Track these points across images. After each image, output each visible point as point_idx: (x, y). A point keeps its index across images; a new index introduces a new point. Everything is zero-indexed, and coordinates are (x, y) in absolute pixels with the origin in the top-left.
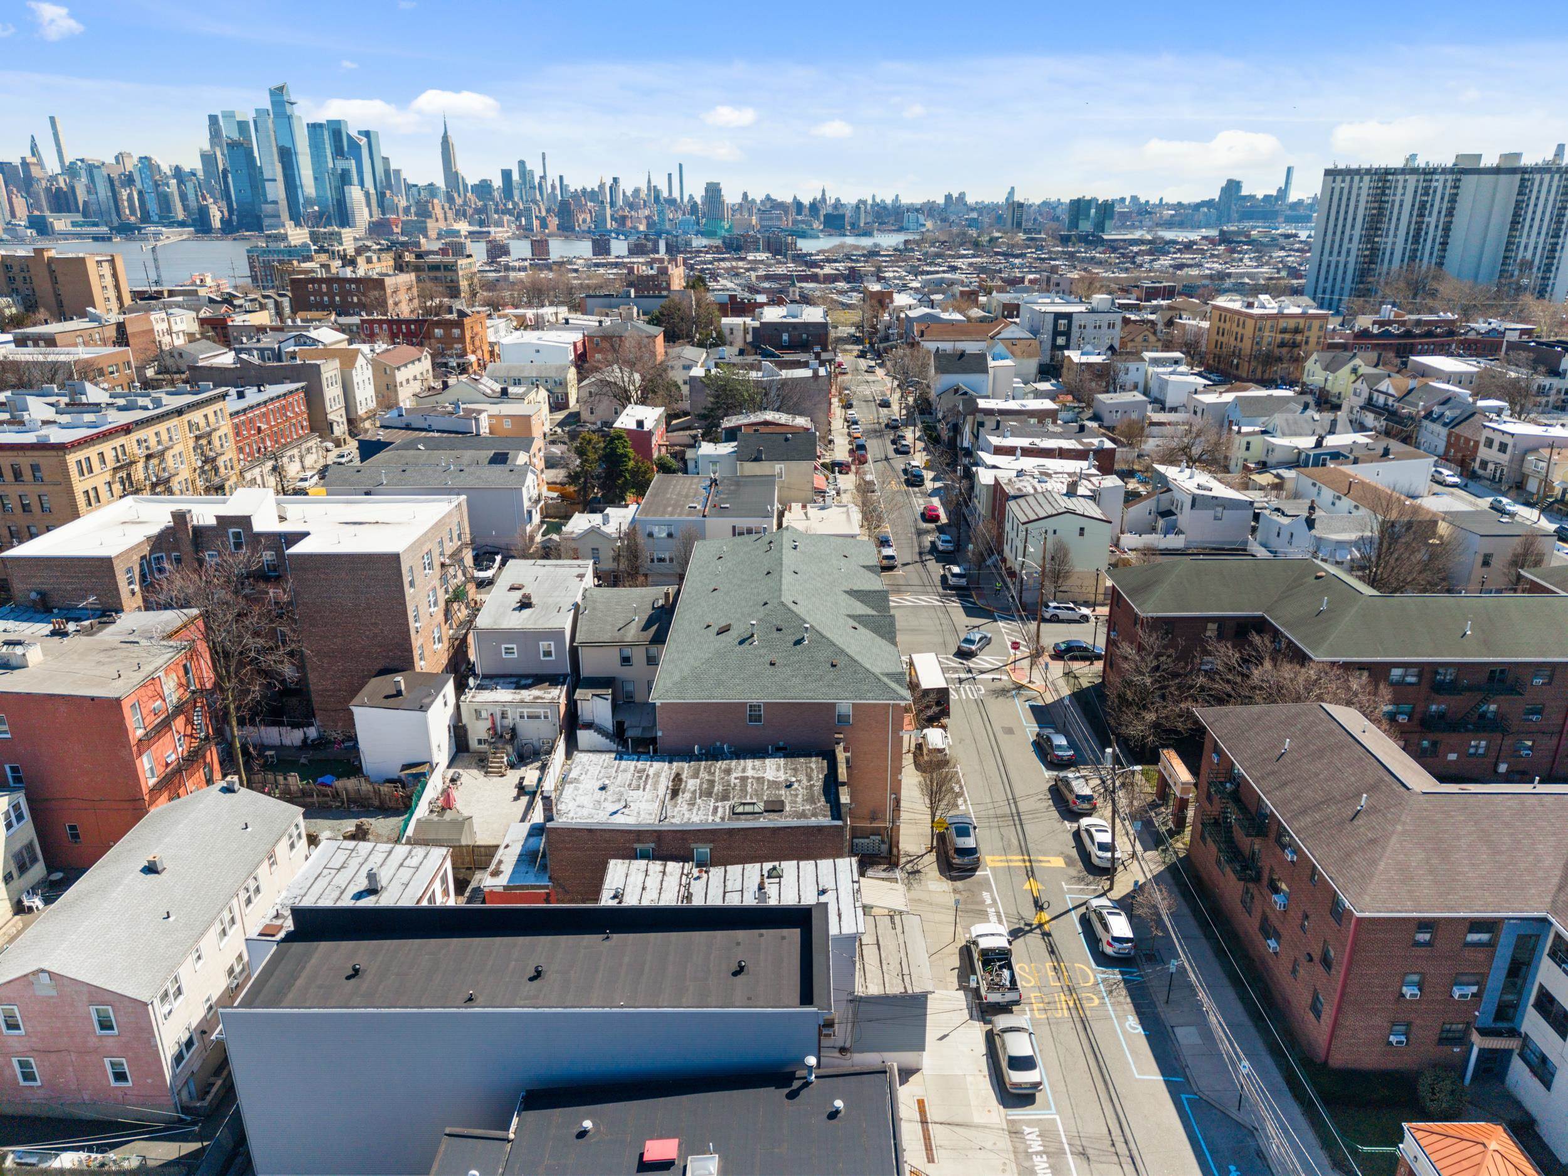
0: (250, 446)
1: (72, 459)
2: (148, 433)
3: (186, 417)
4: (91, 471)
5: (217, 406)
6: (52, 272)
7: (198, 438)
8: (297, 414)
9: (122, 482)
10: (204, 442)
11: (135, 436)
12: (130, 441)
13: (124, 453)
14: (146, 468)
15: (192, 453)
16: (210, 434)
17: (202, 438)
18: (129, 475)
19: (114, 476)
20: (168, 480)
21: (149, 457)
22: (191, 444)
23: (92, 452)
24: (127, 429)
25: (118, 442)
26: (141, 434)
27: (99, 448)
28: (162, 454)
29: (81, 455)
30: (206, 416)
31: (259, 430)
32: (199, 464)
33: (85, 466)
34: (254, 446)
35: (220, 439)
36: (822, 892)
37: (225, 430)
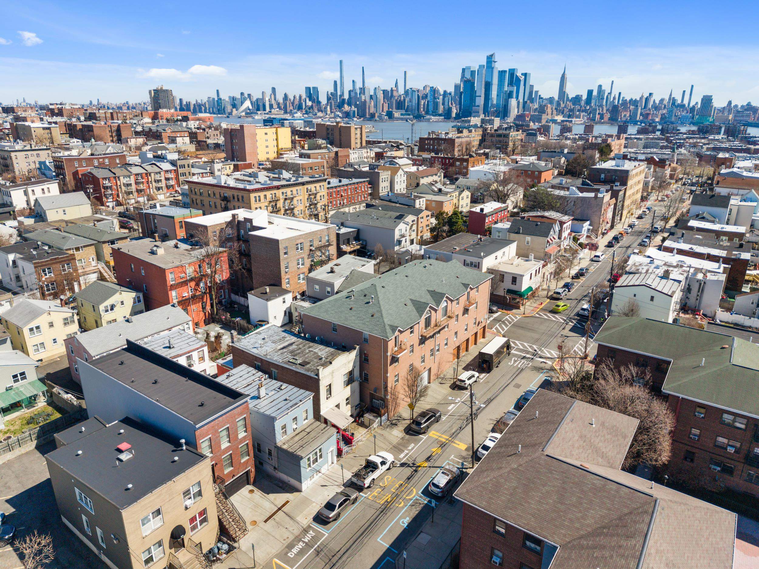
0: (336, 202)
1: (252, 196)
2: (288, 190)
3: (306, 186)
4: (260, 201)
5: (321, 184)
6: (340, 131)
7: (310, 195)
8: (362, 192)
9: (273, 207)
10: (313, 197)
11: (281, 191)
12: (279, 193)
13: (275, 196)
14: (284, 203)
15: (306, 200)
16: (316, 194)
17: (312, 196)
18: (276, 205)
19: (269, 204)
20: (293, 209)
21: (286, 199)
22: (306, 197)
23: (262, 194)
24: (278, 188)
25: (273, 192)
26: (284, 190)
27: (265, 193)
28: (292, 199)
29: (257, 194)
30: (315, 187)
31: (342, 196)
32: (308, 205)
33: (258, 198)
34: (338, 202)
35: (321, 196)
36: (286, 400)
37: (324, 193)
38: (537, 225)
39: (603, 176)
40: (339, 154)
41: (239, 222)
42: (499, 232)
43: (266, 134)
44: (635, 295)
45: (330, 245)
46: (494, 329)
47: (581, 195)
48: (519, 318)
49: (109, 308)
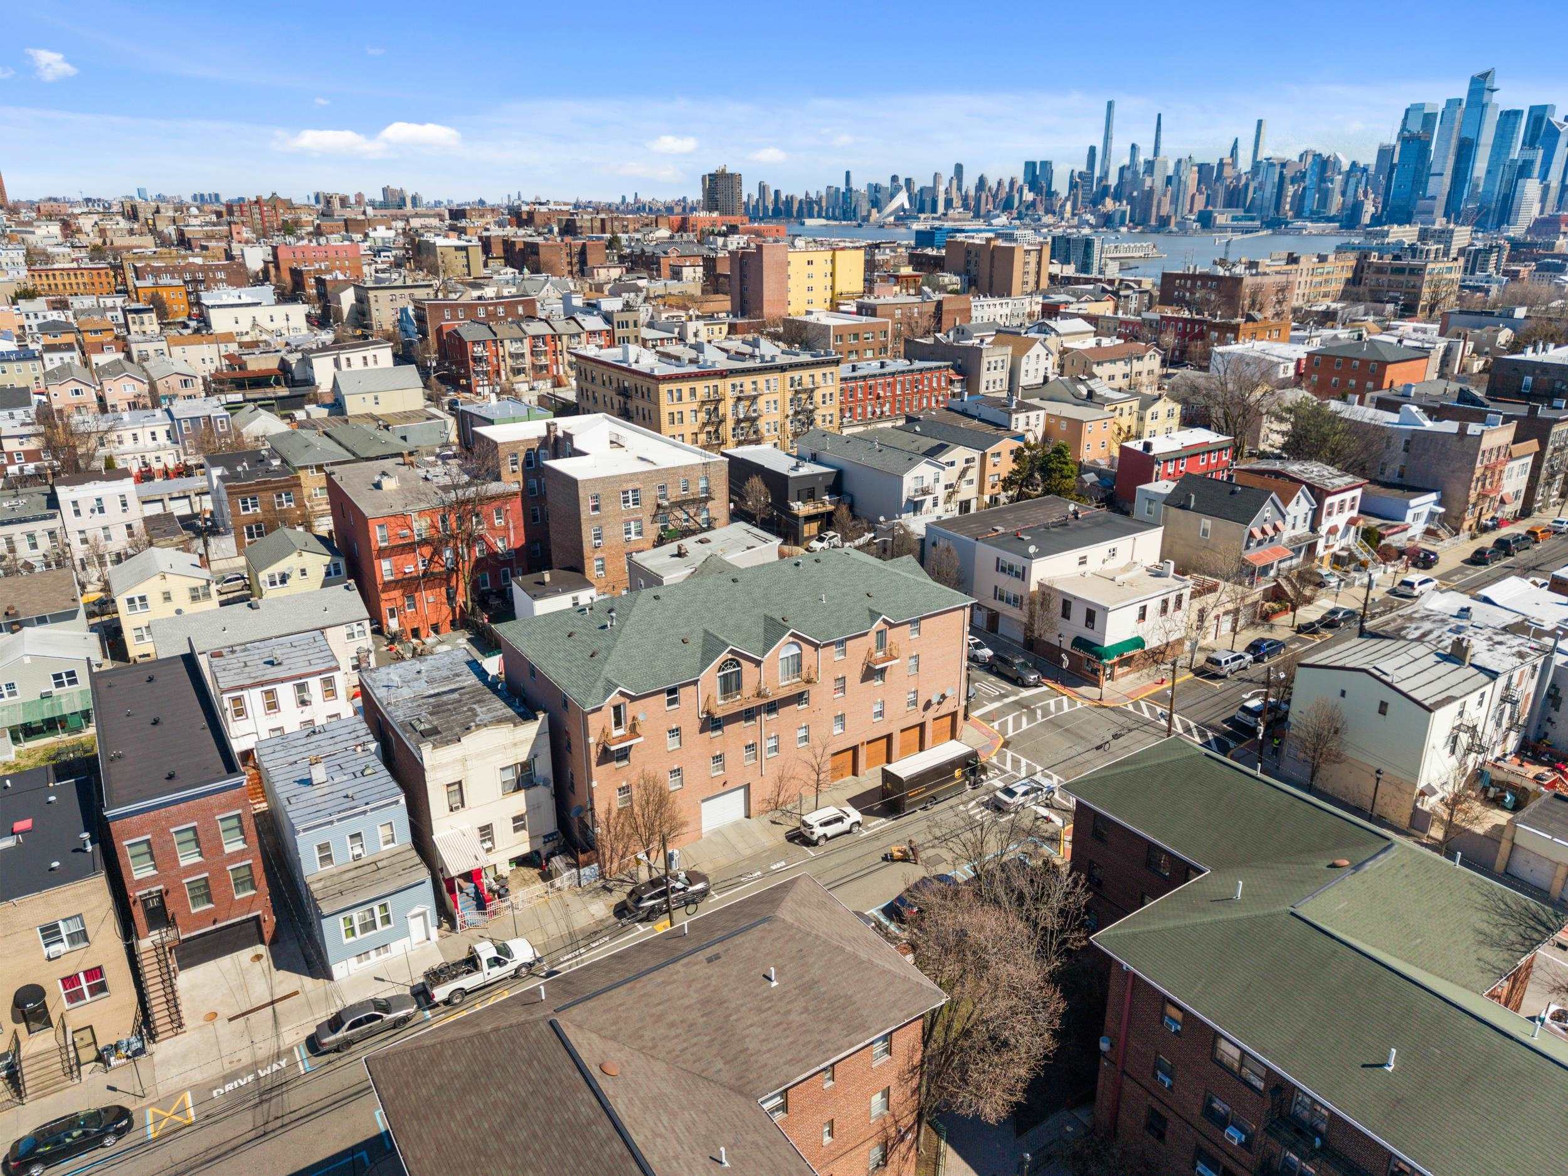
0: (864, 409)
1: (664, 388)
2: (747, 381)
3: (788, 375)
4: (680, 399)
5: (833, 369)
7: (797, 392)
8: (932, 389)
9: (708, 413)
10: (804, 396)
11: (729, 381)
12: (725, 386)
13: (716, 392)
14: (736, 406)
15: (788, 403)
16: (812, 391)
17: (802, 396)
18: (716, 409)
19: (701, 407)
20: (755, 419)
21: (739, 399)
22: (789, 396)
23: (685, 387)
24: (725, 374)
25: (711, 383)
26: (737, 380)
27: (692, 384)
28: (755, 398)
29: (674, 386)
30: (813, 376)
31: (878, 397)
32: (791, 412)
33: (676, 395)
34: (869, 409)
35: (824, 396)
36: (347, 797)
37: (832, 390)
38: (1233, 492)
39: (1529, 379)
40: (945, 307)
41: (557, 438)
42: (1151, 501)
43: (810, 263)
44: (1343, 694)
45: (709, 499)
46: (996, 725)
47: (1429, 425)
48: (1079, 705)
49: (278, 579)
